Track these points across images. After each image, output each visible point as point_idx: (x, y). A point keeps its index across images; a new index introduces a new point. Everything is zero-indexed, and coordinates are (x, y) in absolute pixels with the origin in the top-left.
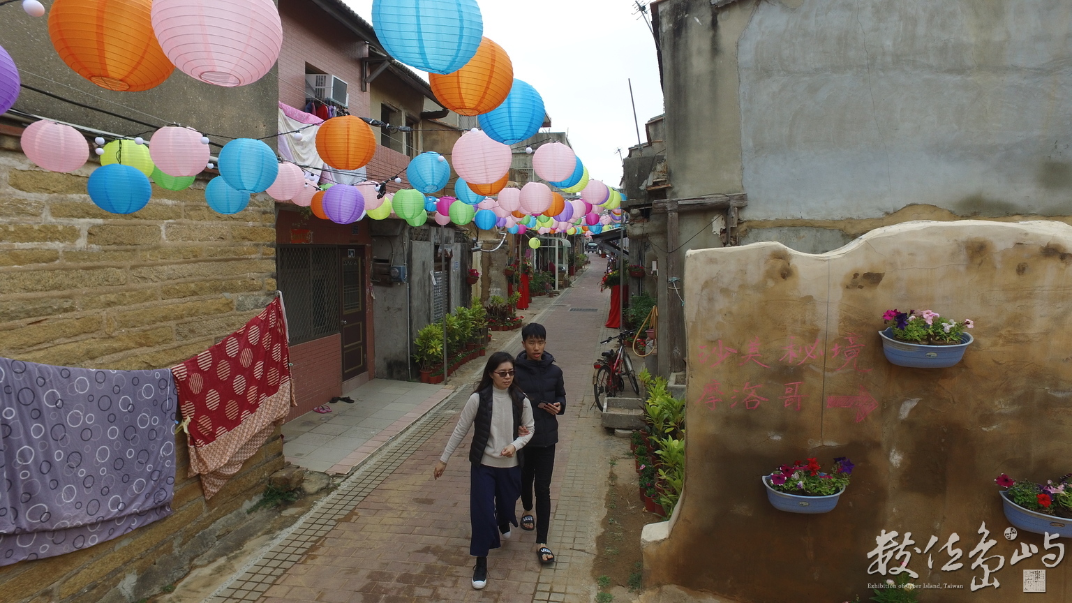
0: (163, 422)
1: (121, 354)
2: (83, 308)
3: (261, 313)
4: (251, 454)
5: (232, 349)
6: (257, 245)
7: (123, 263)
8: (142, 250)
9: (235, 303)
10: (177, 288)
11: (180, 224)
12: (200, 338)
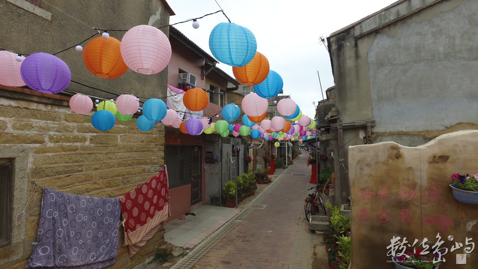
0: (114, 221)
1: (99, 191)
2: (86, 171)
3: (157, 174)
4: (150, 237)
5: (144, 189)
6: (157, 145)
7: (103, 152)
8: (110, 146)
9: (147, 170)
10: (123, 162)
11: (126, 135)
12: (131, 185)
